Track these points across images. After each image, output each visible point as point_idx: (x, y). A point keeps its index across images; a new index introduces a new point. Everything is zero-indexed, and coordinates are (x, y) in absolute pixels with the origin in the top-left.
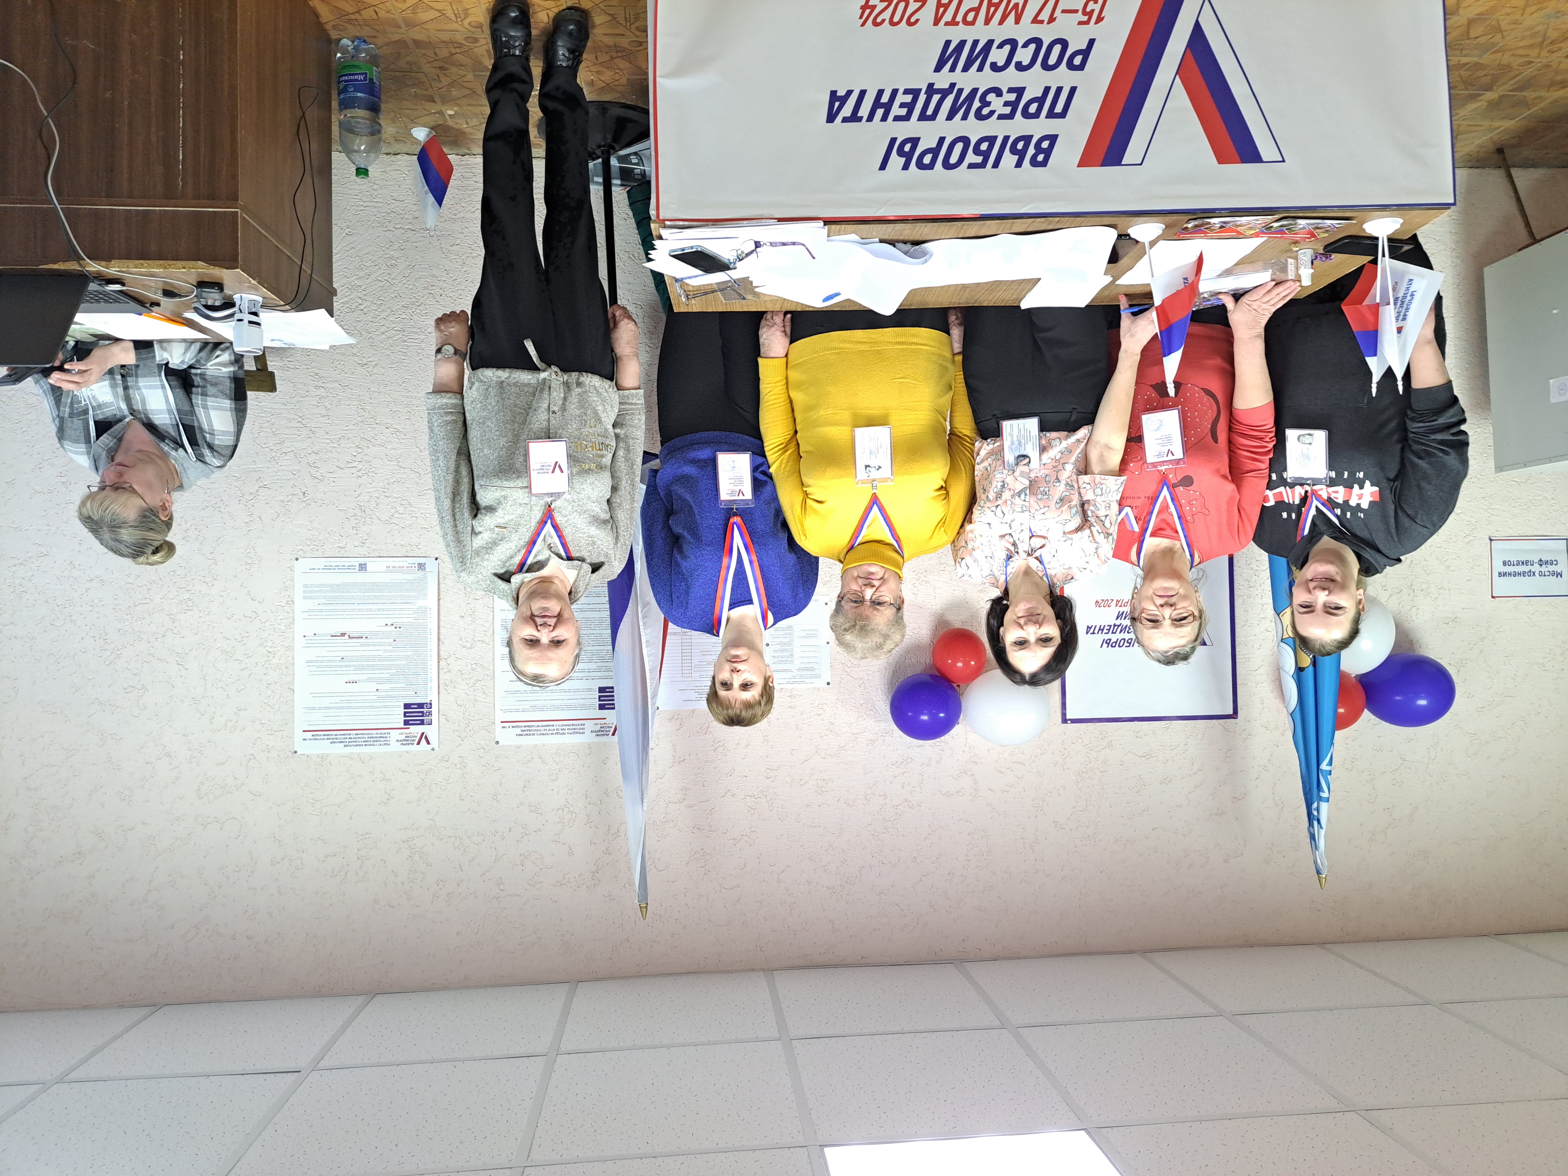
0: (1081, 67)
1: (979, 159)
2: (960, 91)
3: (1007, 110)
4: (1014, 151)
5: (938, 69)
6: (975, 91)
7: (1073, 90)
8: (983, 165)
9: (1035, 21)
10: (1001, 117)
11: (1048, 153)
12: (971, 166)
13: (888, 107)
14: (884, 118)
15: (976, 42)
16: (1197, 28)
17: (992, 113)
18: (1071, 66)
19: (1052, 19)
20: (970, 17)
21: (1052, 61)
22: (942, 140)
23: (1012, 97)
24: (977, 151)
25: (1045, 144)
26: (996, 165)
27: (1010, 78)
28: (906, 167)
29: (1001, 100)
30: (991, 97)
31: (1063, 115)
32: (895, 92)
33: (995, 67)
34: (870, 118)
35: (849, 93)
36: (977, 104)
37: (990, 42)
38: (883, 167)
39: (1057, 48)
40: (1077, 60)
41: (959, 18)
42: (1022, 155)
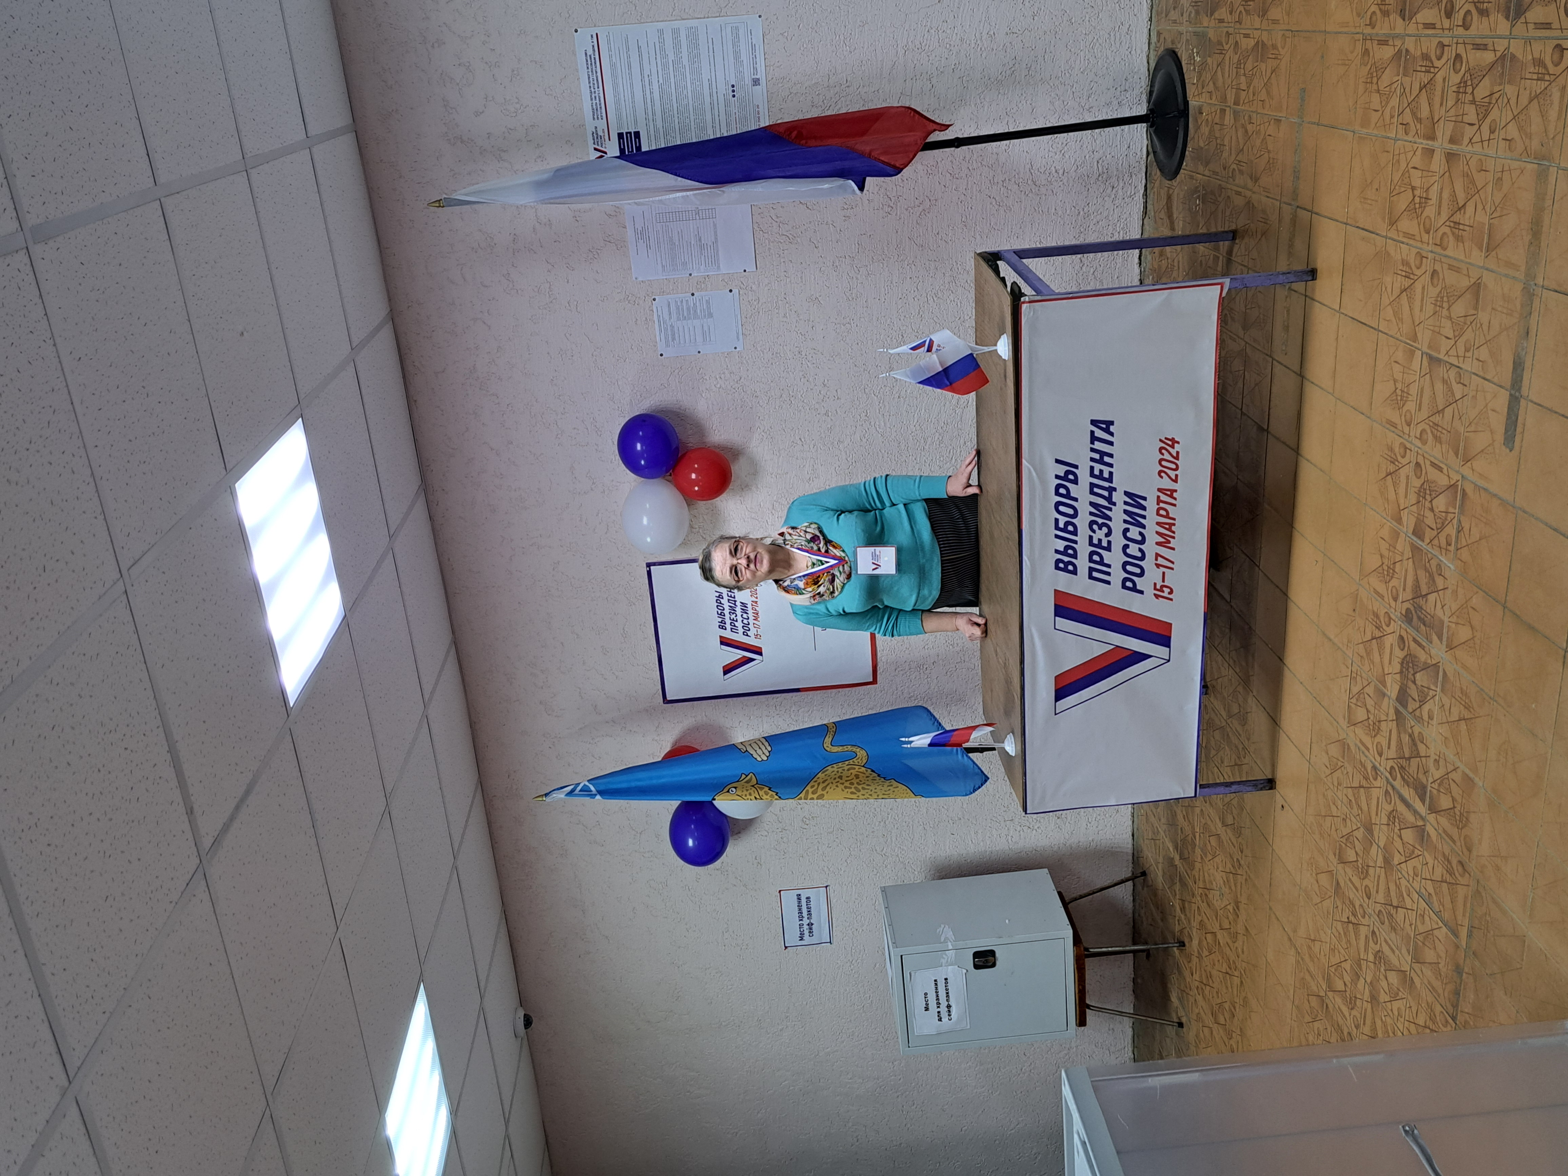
0: (1124, 587)
1: (1061, 525)
2: (1110, 509)
3: (1095, 541)
4: (1067, 548)
5: (1127, 493)
6: (1110, 519)
7: (1108, 583)
8: (1057, 528)
9: (1157, 555)
10: (1091, 538)
11: (1065, 570)
12: (1057, 520)
13: (1101, 461)
14: (1092, 460)
15: (1144, 517)
16: (1146, 657)
17: (1094, 531)
18: (1125, 580)
19: (1158, 566)
20: (1162, 512)
21: (1129, 568)
22: (1076, 500)
23: (1105, 544)
24: (1067, 524)
25: (1070, 568)
26: (1057, 536)
27: (1118, 541)
28: (1057, 477)
29: (1102, 537)
30: (1105, 530)
31: (1091, 577)
32: (1111, 465)
33: (1126, 530)
34: (1092, 450)
35: (1112, 434)
36: (1100, 521)
37: (1144, 527)
38: (1058, 461)
39: (1138, 571)
40: (1129, 584)
41: (1162, 505)
42: (1064, 553)
